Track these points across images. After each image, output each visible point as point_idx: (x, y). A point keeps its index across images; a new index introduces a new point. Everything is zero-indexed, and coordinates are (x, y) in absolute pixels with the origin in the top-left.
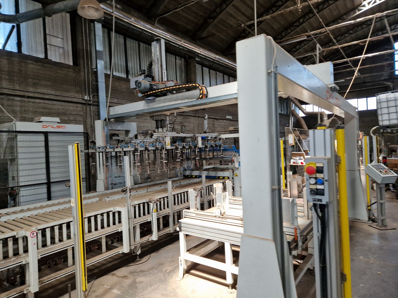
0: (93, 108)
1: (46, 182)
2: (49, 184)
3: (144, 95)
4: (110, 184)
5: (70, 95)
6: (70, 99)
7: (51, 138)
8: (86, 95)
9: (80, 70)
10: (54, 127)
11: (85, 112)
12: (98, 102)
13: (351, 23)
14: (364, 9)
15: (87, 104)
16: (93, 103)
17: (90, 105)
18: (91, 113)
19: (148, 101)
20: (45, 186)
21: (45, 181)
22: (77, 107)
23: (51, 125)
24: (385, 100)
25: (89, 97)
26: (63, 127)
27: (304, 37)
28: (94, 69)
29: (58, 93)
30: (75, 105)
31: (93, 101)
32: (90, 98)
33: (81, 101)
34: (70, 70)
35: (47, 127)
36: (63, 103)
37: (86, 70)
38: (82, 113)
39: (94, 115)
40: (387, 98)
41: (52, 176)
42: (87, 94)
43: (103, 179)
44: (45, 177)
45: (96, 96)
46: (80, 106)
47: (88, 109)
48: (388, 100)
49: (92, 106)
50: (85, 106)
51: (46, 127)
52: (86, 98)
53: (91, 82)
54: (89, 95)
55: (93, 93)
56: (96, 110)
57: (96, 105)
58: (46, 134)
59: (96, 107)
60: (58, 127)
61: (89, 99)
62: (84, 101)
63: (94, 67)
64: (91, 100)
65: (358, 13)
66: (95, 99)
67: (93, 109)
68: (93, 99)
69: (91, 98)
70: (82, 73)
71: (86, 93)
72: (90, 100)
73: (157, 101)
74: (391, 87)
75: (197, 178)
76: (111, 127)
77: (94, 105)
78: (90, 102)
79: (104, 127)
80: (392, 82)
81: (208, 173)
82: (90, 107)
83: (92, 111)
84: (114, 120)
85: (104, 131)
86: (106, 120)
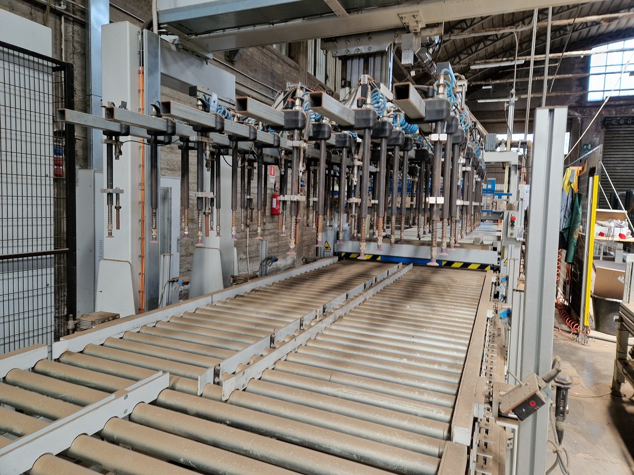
0: (66, 29)
4: (166, 279)
16: (67, 10)
17: (57, 14)
31: (67, 4)
39: (70, 51)
43: (130, 260)
49: (63, 19)
56: (76, 38)
57: (75, 21)
59: (76, 28)
64: (60, 0)
66: (73, 1)
67: (66, 32)
72: (58, 1)
74: (578, 120)
75: (378, 261)
76: (165, 64)
77: (73, 21)
78: (60, 5)
79: (141, 54)
80: (581, 112)
81: (416, 251)
82: (58, 21)
83: (65, 36)
84: (175, 40)
85: (141, 68)
86: (150, 26)
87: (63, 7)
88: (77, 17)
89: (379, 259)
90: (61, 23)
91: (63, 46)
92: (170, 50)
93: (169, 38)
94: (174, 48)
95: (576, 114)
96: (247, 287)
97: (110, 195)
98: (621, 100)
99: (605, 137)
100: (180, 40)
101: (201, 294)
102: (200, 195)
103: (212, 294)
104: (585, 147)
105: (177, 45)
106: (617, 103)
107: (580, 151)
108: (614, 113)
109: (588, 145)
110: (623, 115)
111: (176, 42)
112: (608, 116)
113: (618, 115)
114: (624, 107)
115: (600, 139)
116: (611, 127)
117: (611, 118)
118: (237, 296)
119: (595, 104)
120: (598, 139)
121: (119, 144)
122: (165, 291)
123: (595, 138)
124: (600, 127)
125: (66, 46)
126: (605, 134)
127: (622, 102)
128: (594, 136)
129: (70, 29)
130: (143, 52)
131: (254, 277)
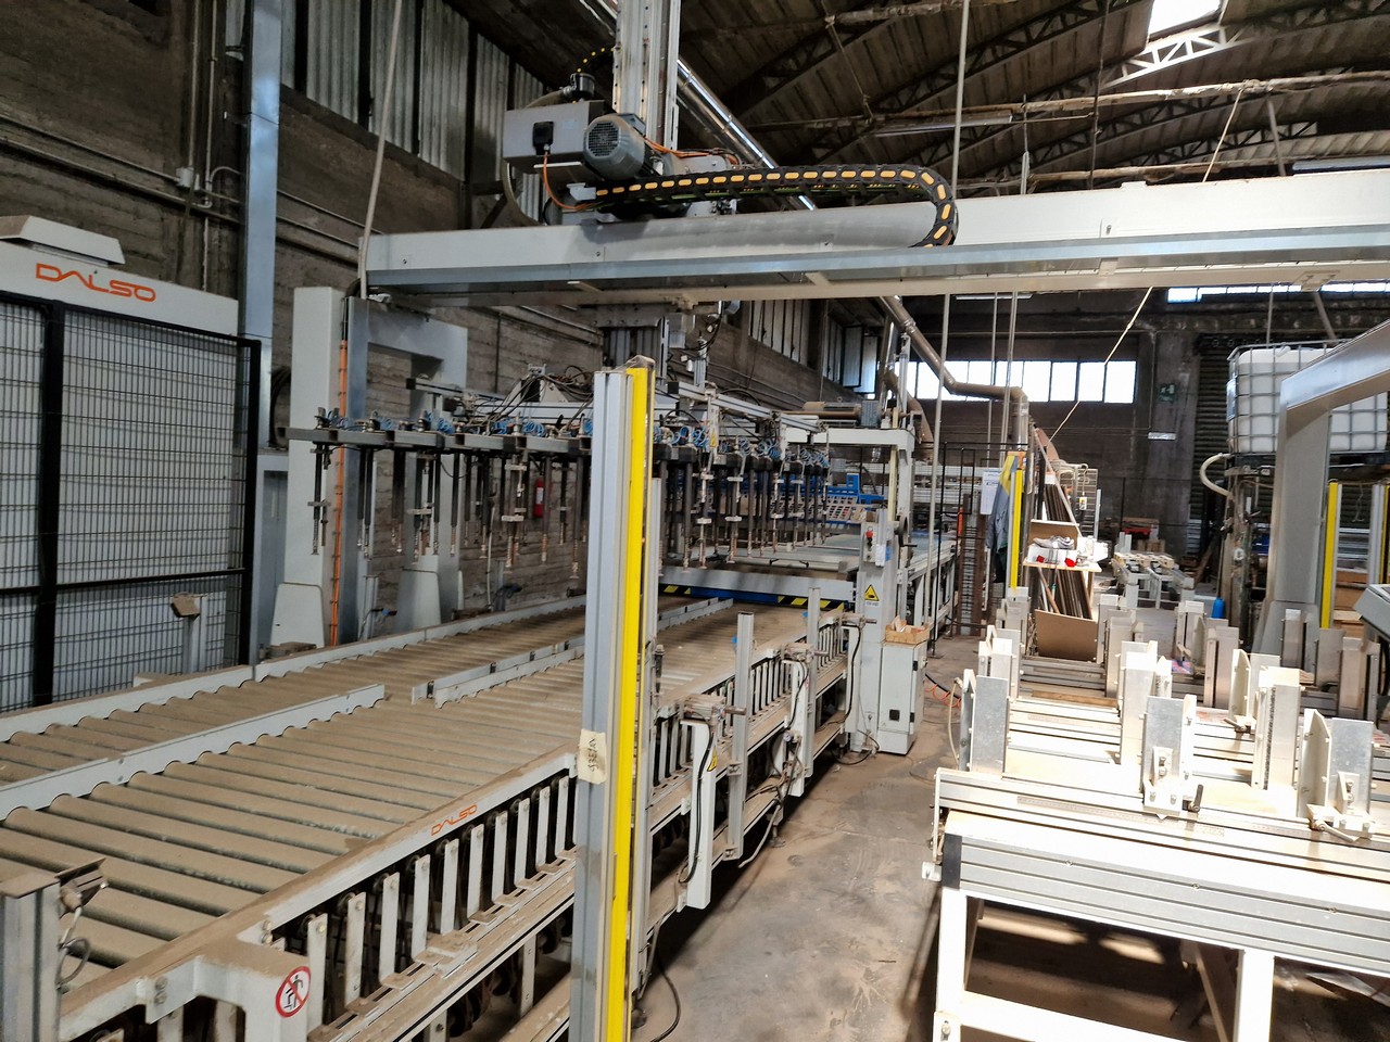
0: (210, 233)
1: (30, 584)
2: (46, 596)
3: (605, 192)
4: (369, 608)
5: (111, 146)
6: (106, 170)
7: (75, 340)
8: (185, 165)
9: (167, 34)
10: (95, 283)
11: (173, 245)
12: (240, 210)
13: (1164, 96)
14: (1149, 68)
15: (187, 210)
16: (213, 208)
17: (199, 216)
18: (202, 260)
19: (600, 227)
20: (27, 607)
21: (29, 580)
22: (137, 215)
23: (86, 269)
24: (1269, 370)
25: (198, 177)
26: (141, 293)
27: (1002, 117)
28: (229, 49)
29: (50, 125)
30: (127, 202)
31: (214, 200)
32: (203, 184)
33: (157, 189)
34: (119, 24)
35: (61, 277)
36: (71, 184)
37: (196, 43)
38: (156, 250)
39: (215, 268)
40: (1274, 365)
41: (64, 551)
42: (191, 162)
43: (320, 584)
44: (26, 553)
45: (229, 182)
46: (152, 210)
47: (189, 234)
48: (1277, 370)
49: (207, 222)
50: (175, 218)
51: (55, 275)
52: (186, 177)
53: (216, 110)
54: (200, 168)
55: (216, 167)
56: (225, 247)
57: (224, 223)
58: (52, 315)
59: (225, 233)
60: (119, 289)
61: (197, 187)
62: (173, 190)
63: (232, 37)
64: (204, 194)
65: (1126, 77)
66: (222, 193)
67: (210, 241)
68: (214, 190)
69: (209, 187)
70: (176, 54)
71: (187, 155)
72: (201, 195)
73: (650, 236)
74: (1150, 337)
75: (687, 596)
76: (374, 332)
77: (220, 224)
78: (203, 202)
79: (345, 326)
80: (1155, 323)
81: (741, 581)
82: (199, 226)
83: (209, 246)
84: (386, 298)
85: (343, 343)
86: (355, 290)
87: (208, 205)
88: (227, 217)
89: (688, 592)
90: (203, 229)
91: (205, 264)
92: (380, 312)
93: (378, 298)
94: (384, 307)
95: (1147, 326)
96: (474, 624)
97: (317, 509)
98: (1230, 302)
99: (1201, 372)
100: (393, 299)
101: (408, 628)
102: (418, 512)
103: (425, 629)
104: (1163, 390)
105: (388, 305)
106: (1223, 307)
107: (1154, 399)
108: (1216, 325)
109: (1168, 387)
110: (1233, 331)
111: (388, 301)
112: (1208, 332)
113: (1225, 331)
114: (1235, 316)
115: (1191, 377)
116: (1211, 352)
117: (1211, 335)
118: (459, 634)
119: (1182, 308)
120: (1187, 375)
121: (328, 452)
122: (365, 621)
123: (1182, 375)
124: (1190, 353)
125: (210, 263)
126: (1202, 366)
127: (1231, 306)
128: (1180, 369)
129: (216, 235)
130: (347, 324)
131: (485, 612)
